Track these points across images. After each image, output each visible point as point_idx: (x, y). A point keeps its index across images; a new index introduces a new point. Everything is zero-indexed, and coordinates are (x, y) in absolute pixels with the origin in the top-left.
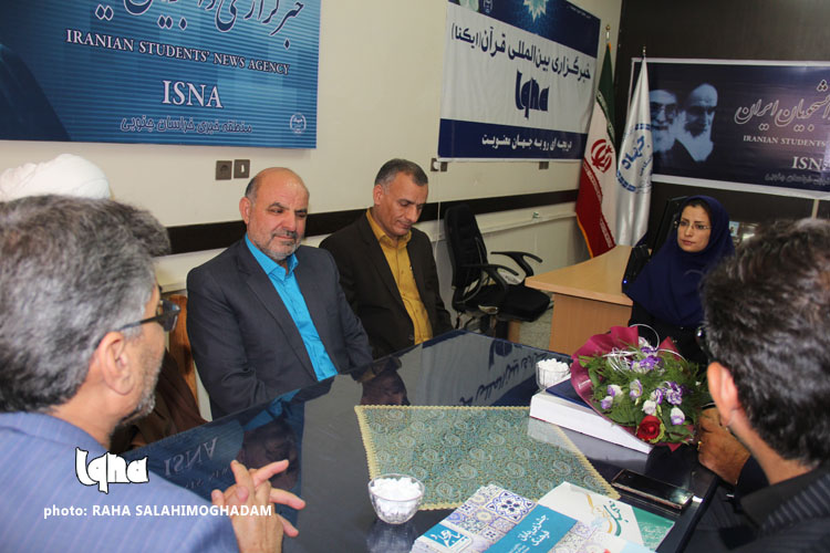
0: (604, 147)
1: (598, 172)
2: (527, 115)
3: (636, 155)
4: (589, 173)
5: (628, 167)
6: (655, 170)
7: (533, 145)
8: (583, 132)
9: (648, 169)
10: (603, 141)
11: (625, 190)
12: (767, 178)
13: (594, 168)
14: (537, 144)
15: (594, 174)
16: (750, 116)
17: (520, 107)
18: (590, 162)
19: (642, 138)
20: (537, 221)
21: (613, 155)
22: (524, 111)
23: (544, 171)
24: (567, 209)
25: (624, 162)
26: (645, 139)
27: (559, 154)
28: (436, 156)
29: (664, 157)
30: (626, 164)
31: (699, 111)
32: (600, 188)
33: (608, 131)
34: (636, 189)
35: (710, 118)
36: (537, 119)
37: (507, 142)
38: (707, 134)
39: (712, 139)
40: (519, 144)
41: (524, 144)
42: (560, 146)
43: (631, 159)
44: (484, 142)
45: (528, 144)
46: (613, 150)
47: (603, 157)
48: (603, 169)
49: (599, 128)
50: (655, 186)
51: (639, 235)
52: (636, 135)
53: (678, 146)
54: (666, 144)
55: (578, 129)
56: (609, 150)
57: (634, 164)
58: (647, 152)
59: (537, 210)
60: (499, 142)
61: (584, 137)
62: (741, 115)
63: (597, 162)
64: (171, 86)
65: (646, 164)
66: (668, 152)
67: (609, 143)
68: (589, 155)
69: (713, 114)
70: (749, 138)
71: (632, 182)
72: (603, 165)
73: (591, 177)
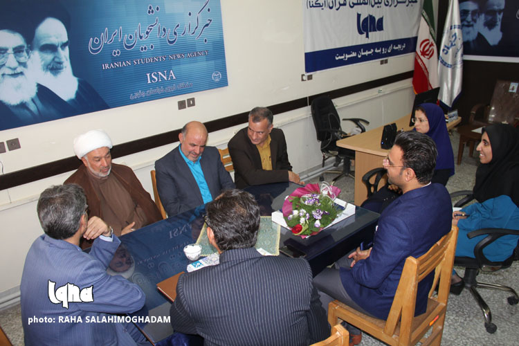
0: (428, 43)
1: (425, 59)
2: (367, 36)
3: (452, 45)
4: (419, 61)
5: (447, 53)
6: (465, 52)
7: (374, 52)
8: (414, 36)
9: (460, 53)
10: (428, 40)
11: (445, 67)
13: (422, 57)
14: (376, 51)
15: (422, 61)
17: (361, 33)
18: (419, 53)
19: (455, 34)
20: (381, 94)
21: (435, 48)
22: (365, 35)
23: (384, 65)
25: (444, 50)
26: (457, 35)
27: (394, 53)
28: (304, 72)
29: (472, 44)
30: (445, 52)
31: (493, 13)
32: (426, 69)
33: (431, 33)
34: (453, 66)
35: (500, 17)
36: (375, 37)
37: (354, 54)
38: (498, 28)
39: (501, 30)
40: (363, 54)
41: (367, 53)
42: (395, 48)
43: (448, 48)
44: (337, 58)
45: (370, 53)
46: (435, 44)
47: (428, 50)
48: (428, 57)
49: (424, 32)
50: (466, 64)
51: (456, 94)
52: (451, 33)
53: (480, 37)
54: (472, 36)
55: (412, 35)
56: (432, 45)
57: (450, 51)
58: (459, 43)
59: (381, 88)
60: (347, 56)
61: (416, 39)
63: (424, 53)
64: (150, 75)
65: (458, 50)
66: (473, 41)
67: (431, 40)
68: (419, 50)
69: (502, 14)
71: (450, 62)
72: (428, 55)
73: (420, 63)
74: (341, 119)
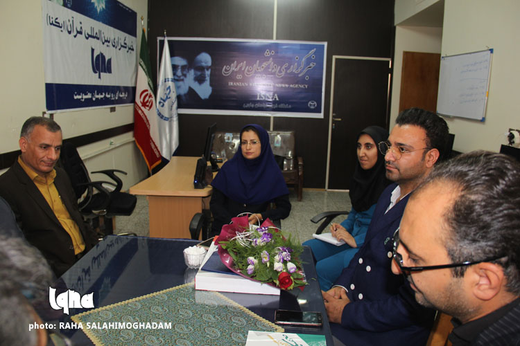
0: (147, 94)
1: (145, 110)
2: (100, 77)
3: (167, 98)
4: (140, 112)
5: (163, 106)
6: (179, 106)
7: (105, 96)
8: (133, 85)
9: (175, 105)
10: (147, 90)
11: (163, 121)
12: (244, 106)
13: (142, 108)
14: (108, 96)
15: (143, 112)
16: (231, 71)
17: (95, 72)
18: (140, 105)
19: (169, 87)
20: (113, 147)
21: (153, 99)
22: (97, 74)
23: (113, 113)
24: (129, 137)
25: (160, 103)
26: (171, 88)
27: (121, 101)
28: (45, 110)
29: (184, 98)
30: (161, 104)
31: (202, 69)
32: (148, 121)
33: (149, 84)
34: (169, 119)
35: (208, 73)
36: (106, 80)
37: (89, 96)
38: (207, 82)
39: (211, 85)
40: (97, 96)
41: (100, 96)
42: (121, 96)
43: (164, 101)
44: (75, 97)
45: (102, 96)
46: (153, 96)
47: (148, 101)
48: (148, 108)
49: (143, 83)
50: (180, 116)
51: (174, 148)
52: (165, 86)
53: (191, 90)
54: (184, 90)
55: (130, 84)
56: (150, 96)
57: (166, 104)
58: (173, 96)
59: (112, 140)
60: (85, 97)
61: (134, 89)
62: (226, 70)
63: (144, 104)
65: (173, 103)
66: (185, 95)
67: (150, 92)
68: (138, 100)
69: (210, 70)
70: (232, 84)
71: (166, 115)
72: (148, 106)
73: (142, 115)
74: (89, 172)
